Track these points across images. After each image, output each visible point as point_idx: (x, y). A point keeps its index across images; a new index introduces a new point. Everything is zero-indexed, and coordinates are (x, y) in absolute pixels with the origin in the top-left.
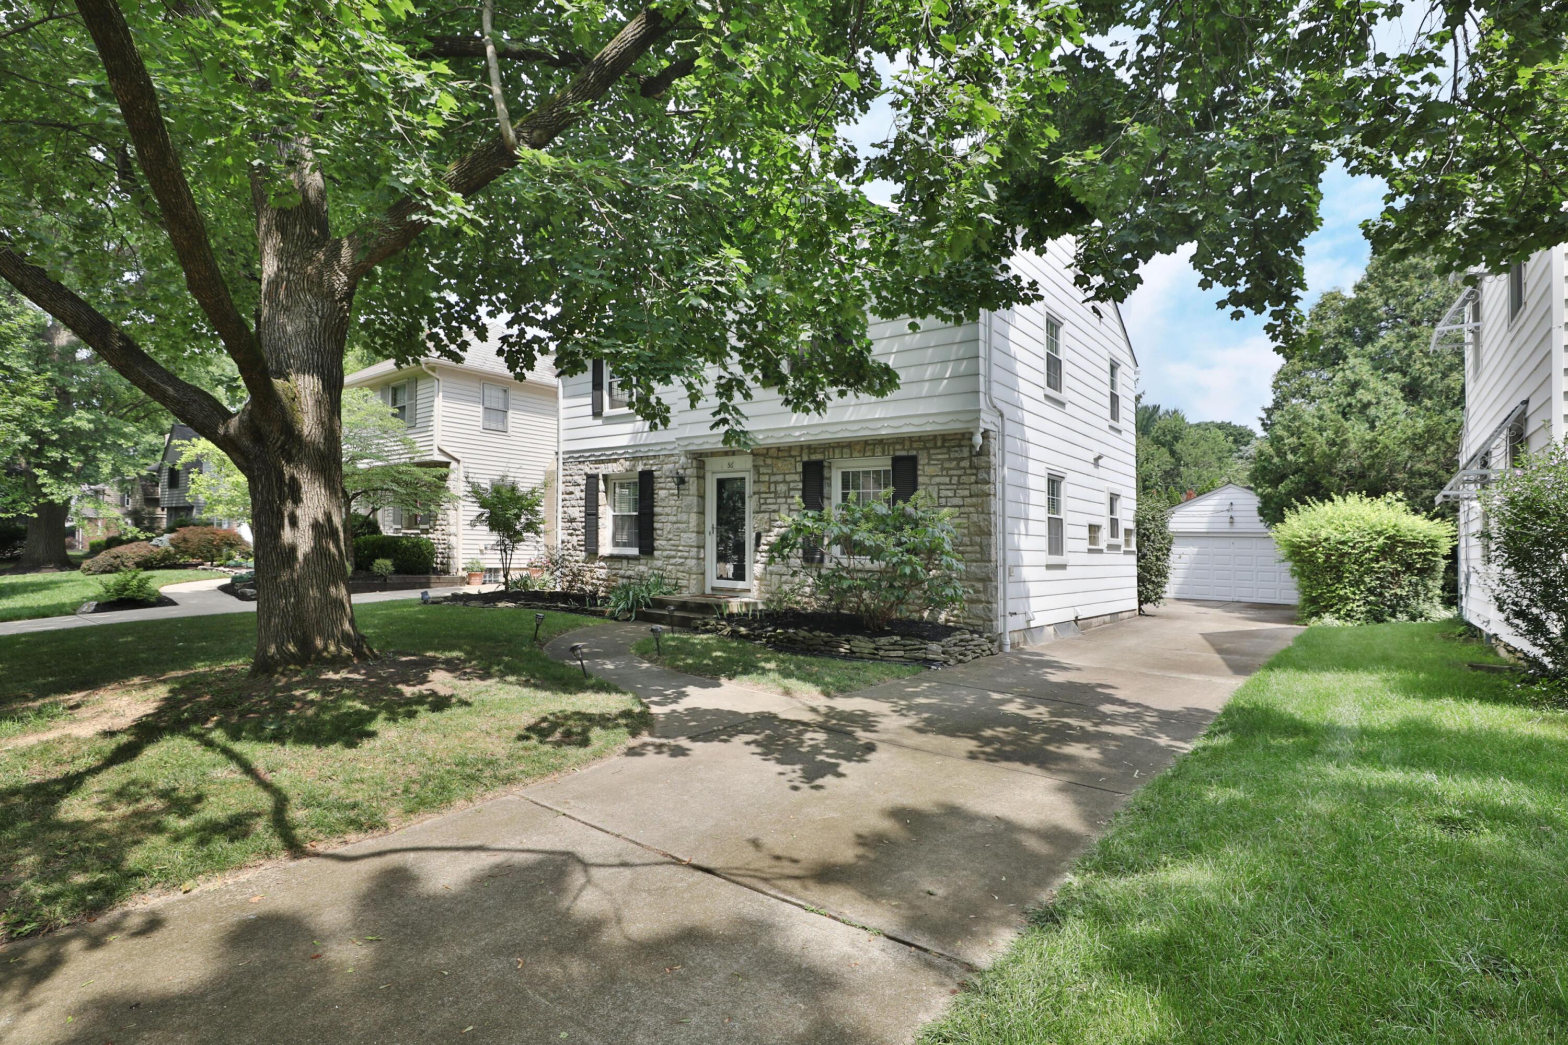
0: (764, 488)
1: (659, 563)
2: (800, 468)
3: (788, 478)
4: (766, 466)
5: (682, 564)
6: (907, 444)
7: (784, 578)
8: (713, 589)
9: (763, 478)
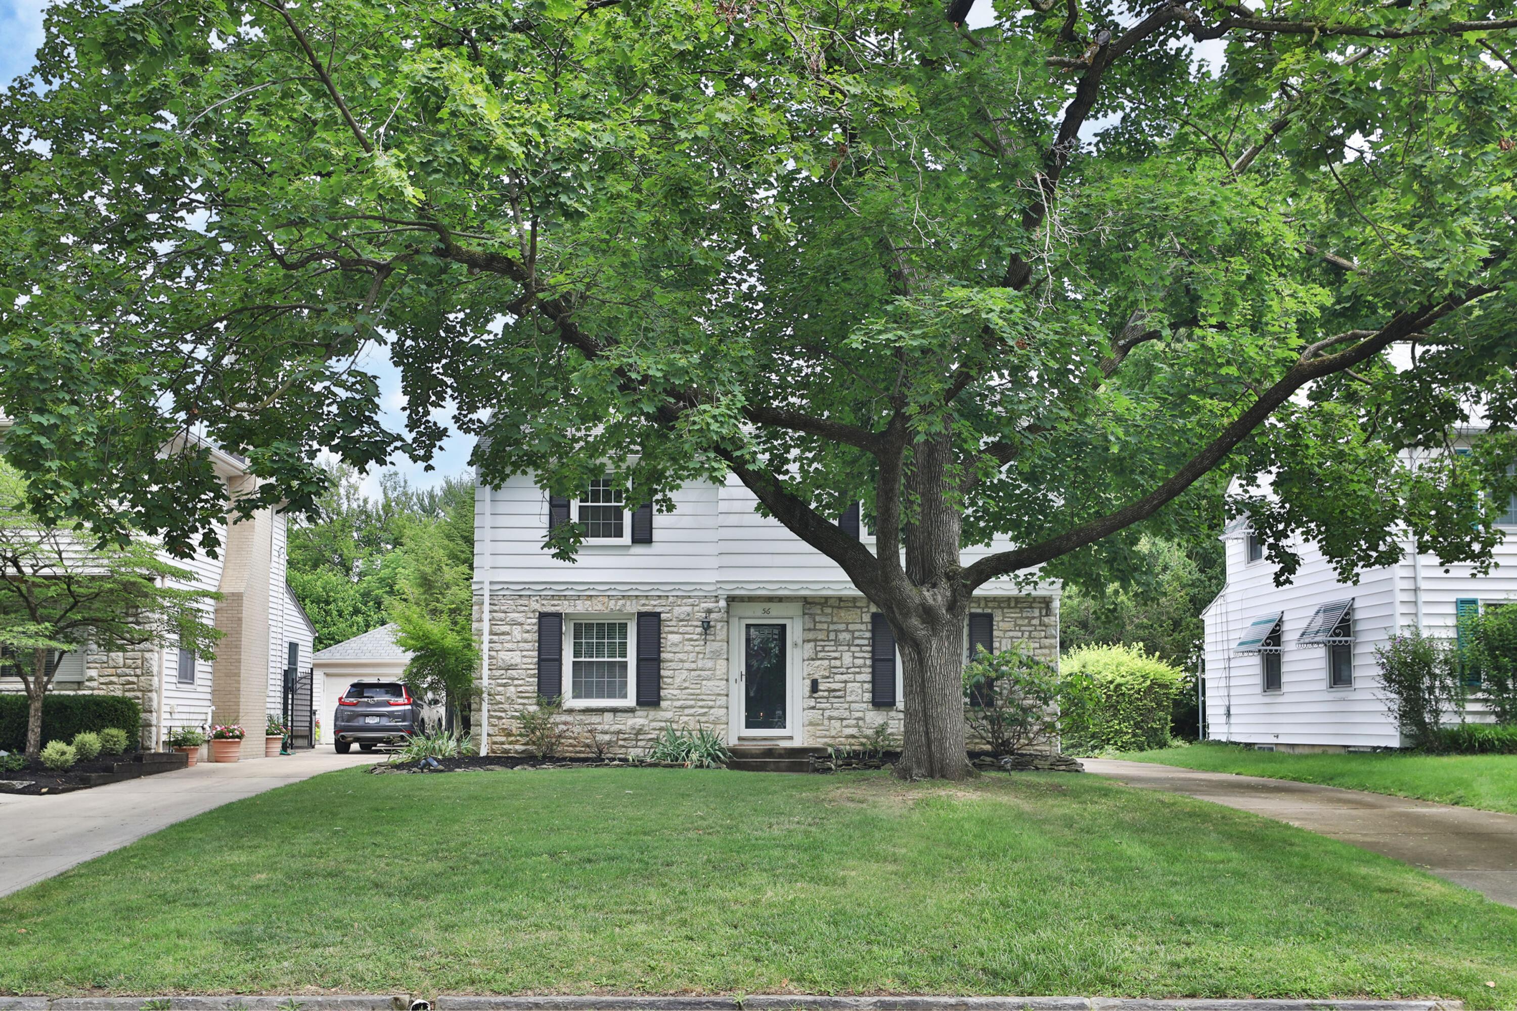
0: (821, 636)
1: (669, 715)
2: (867, 618)
3: (851, 627)
4: (823, 614)
5: (704, 714)
6: (982, 604)
7: (845, 723)
8: (740, 739)
9: (819, 626)
